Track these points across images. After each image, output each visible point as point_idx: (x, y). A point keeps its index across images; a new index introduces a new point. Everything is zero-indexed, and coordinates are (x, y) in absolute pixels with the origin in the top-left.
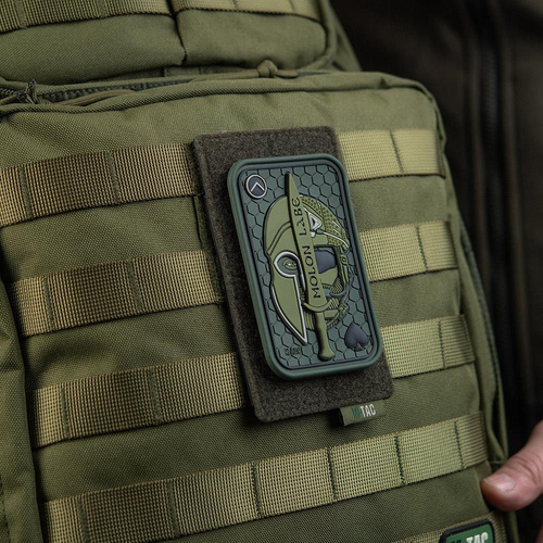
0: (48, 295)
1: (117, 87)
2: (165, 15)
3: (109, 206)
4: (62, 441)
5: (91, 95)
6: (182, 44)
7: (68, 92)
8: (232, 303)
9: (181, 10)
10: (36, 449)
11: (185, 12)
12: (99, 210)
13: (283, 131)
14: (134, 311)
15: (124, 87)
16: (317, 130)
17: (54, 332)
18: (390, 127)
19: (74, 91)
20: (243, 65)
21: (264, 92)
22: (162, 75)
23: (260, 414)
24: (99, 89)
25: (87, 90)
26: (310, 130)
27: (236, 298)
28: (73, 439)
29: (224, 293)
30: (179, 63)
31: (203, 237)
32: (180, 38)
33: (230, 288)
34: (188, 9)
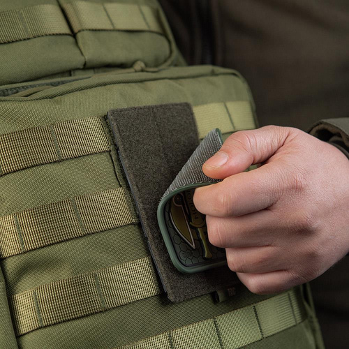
0: (18, 226)
1: (43, 85)
2: (68, 35)
3: (55, 162)
4: (37, 329)
5: (27, 90)
6: (82, 54)
7: (11, 89)
8: (145, 223)
9: (79, 31)
10: (18, 336)
11: (82, 32)
12: (48, 165)
13: (161, 106)
14: (80, 233)
15: (47, 85)
16: (181, 104)
17: (24, 253)
18: (223, 100)
19: (15, 88)
20: (122, 66)
21: (142, 81)
22: (70, 75)
23: (171, 298)
24: (31, 86)
25: (23, 87)
26: (177, 105)
27: (147, 219)
28: (45, 327)
29: (138, 216)
30: (82, 67)
31: (120, 178)
32: (80, 50)
33: (142, 213)
34: (83, 30)
